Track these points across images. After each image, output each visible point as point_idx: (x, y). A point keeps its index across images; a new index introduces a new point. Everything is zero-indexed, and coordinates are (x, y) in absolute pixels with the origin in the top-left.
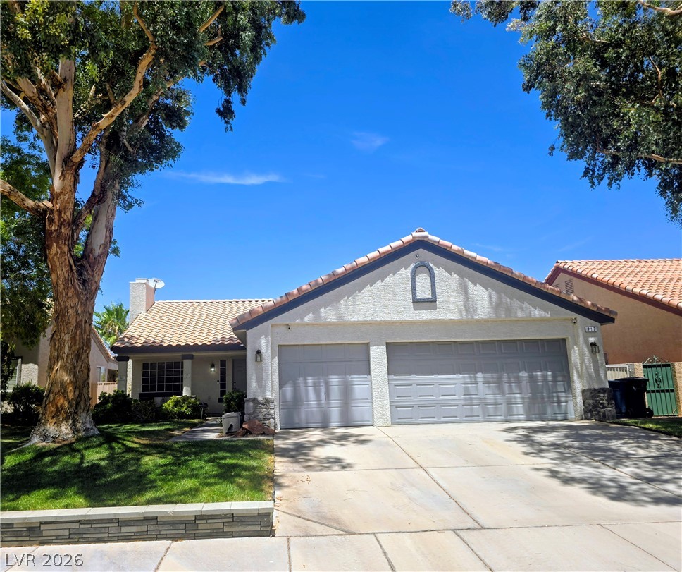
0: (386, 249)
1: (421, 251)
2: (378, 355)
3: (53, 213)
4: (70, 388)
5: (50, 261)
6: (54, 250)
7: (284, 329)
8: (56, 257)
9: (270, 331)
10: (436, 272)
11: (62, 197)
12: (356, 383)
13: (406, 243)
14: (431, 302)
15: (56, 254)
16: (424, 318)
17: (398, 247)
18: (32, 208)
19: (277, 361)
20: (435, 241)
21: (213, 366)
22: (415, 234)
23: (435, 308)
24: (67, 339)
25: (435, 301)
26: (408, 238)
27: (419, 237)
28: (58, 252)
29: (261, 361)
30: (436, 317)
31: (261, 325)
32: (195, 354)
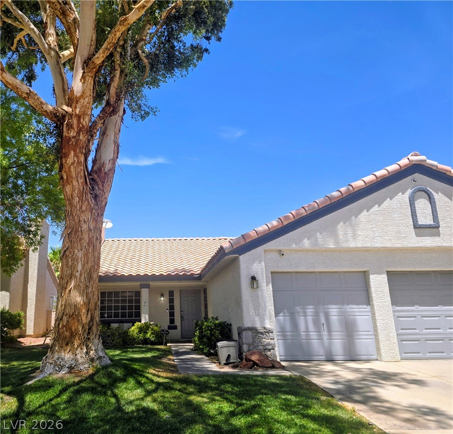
0: (381, 173)
1: (417, 176)
2: (379, 284)
3: (72, 118)
4: (84, 311)
5: (65, 172)
6: (71, 158)
7: (276, 255)
8: (72, 167)
9: (263, 257)
10: (436, 197)
11: (82, 101)
12: (358, 314)
13: (403, 167)
14: (434, 228)
15: (73, 164)
16: (428, 245)
17: (395, 171)
18: (51, 112)
19: (271, 289)
20: (433, 165)
21: (162, 295)
22: (412, 158)
23: (438, 235)
24: (80, 256)
25: (438, 227)
26: (404, 162)
27: (417, 161)
28: (74, 161)
29: (258, 287)
30: (440, 244)
31: (254, 250)
32: (152, 283)
